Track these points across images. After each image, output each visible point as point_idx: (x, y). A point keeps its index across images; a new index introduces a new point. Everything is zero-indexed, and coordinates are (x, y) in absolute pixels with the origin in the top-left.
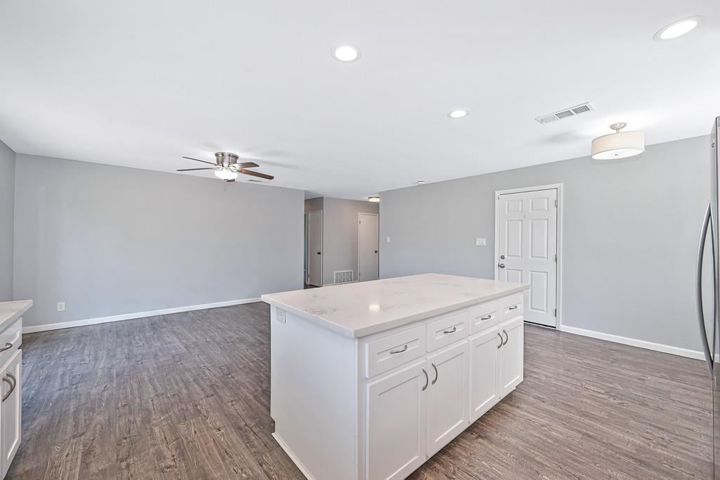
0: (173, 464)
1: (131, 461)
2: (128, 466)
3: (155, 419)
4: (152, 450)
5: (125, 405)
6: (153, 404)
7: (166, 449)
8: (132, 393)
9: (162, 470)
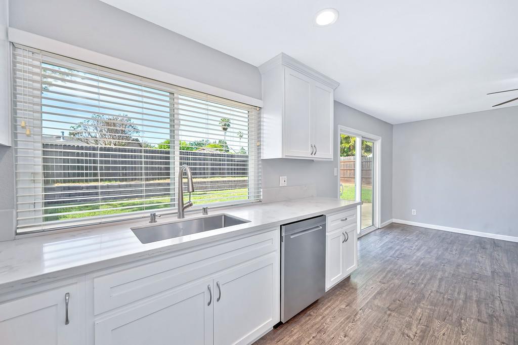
0: (412, 336)
1: (393, 314)
2: (390, 315)
3: (423, 304)
4: (407, 319)
5: (413, 284)
6: (430, 295)
7: (415, 325)
8: (423, 280)
9: (403, 334)
